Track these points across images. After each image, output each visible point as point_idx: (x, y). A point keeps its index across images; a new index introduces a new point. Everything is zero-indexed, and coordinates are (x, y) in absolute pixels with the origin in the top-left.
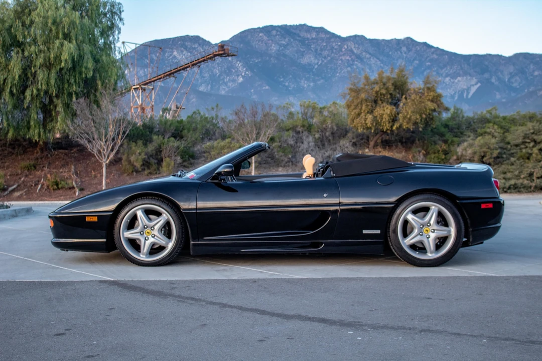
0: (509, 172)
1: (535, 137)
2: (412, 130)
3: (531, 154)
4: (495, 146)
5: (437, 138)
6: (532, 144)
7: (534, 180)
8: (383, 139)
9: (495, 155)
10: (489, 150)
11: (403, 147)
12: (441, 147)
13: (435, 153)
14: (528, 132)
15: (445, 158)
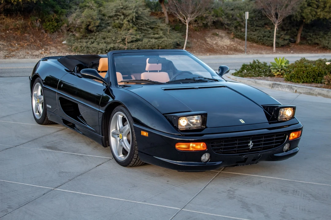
0: (108, 38)
1: (125, 12)
2: (35, 2)
3: (123, 24)
4: (96, 17)
5: (49, 9)
6: (122, 17)
7: (125, 44)
8: (5, 8)
9: (97, 24)
10: (93, 20)
11: (22, 15)
12: (54, 16)
13: (49, 21)
14: (119, 7)
15: (57, 25)
